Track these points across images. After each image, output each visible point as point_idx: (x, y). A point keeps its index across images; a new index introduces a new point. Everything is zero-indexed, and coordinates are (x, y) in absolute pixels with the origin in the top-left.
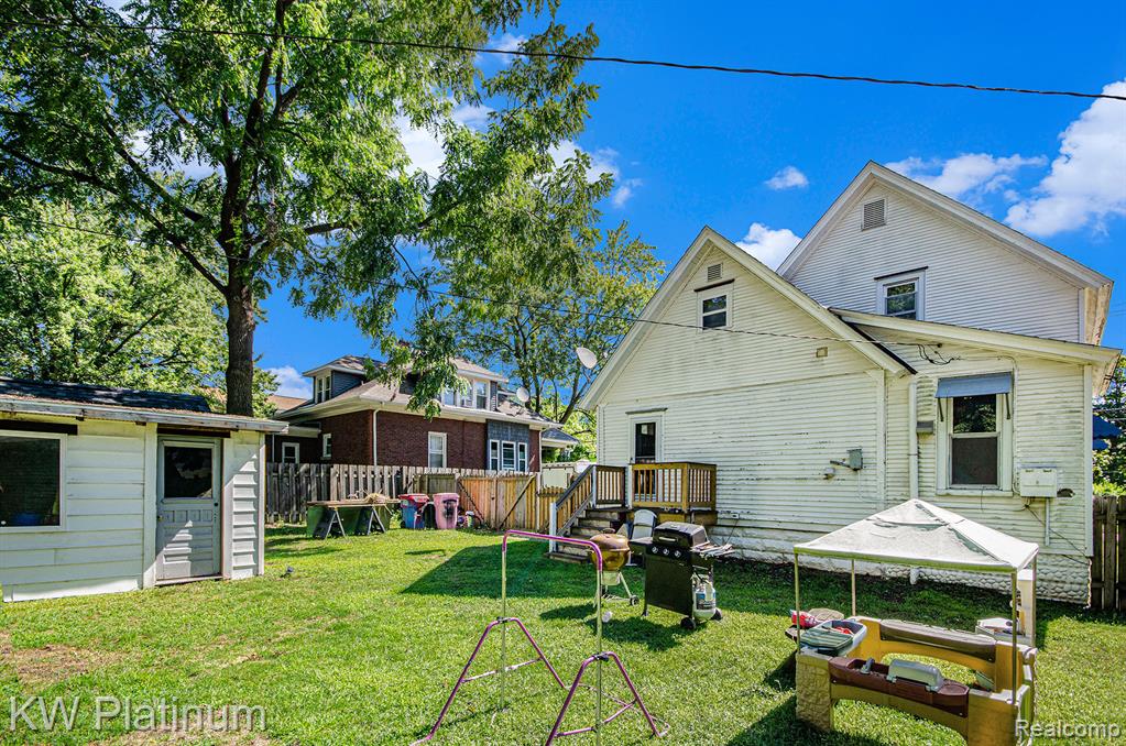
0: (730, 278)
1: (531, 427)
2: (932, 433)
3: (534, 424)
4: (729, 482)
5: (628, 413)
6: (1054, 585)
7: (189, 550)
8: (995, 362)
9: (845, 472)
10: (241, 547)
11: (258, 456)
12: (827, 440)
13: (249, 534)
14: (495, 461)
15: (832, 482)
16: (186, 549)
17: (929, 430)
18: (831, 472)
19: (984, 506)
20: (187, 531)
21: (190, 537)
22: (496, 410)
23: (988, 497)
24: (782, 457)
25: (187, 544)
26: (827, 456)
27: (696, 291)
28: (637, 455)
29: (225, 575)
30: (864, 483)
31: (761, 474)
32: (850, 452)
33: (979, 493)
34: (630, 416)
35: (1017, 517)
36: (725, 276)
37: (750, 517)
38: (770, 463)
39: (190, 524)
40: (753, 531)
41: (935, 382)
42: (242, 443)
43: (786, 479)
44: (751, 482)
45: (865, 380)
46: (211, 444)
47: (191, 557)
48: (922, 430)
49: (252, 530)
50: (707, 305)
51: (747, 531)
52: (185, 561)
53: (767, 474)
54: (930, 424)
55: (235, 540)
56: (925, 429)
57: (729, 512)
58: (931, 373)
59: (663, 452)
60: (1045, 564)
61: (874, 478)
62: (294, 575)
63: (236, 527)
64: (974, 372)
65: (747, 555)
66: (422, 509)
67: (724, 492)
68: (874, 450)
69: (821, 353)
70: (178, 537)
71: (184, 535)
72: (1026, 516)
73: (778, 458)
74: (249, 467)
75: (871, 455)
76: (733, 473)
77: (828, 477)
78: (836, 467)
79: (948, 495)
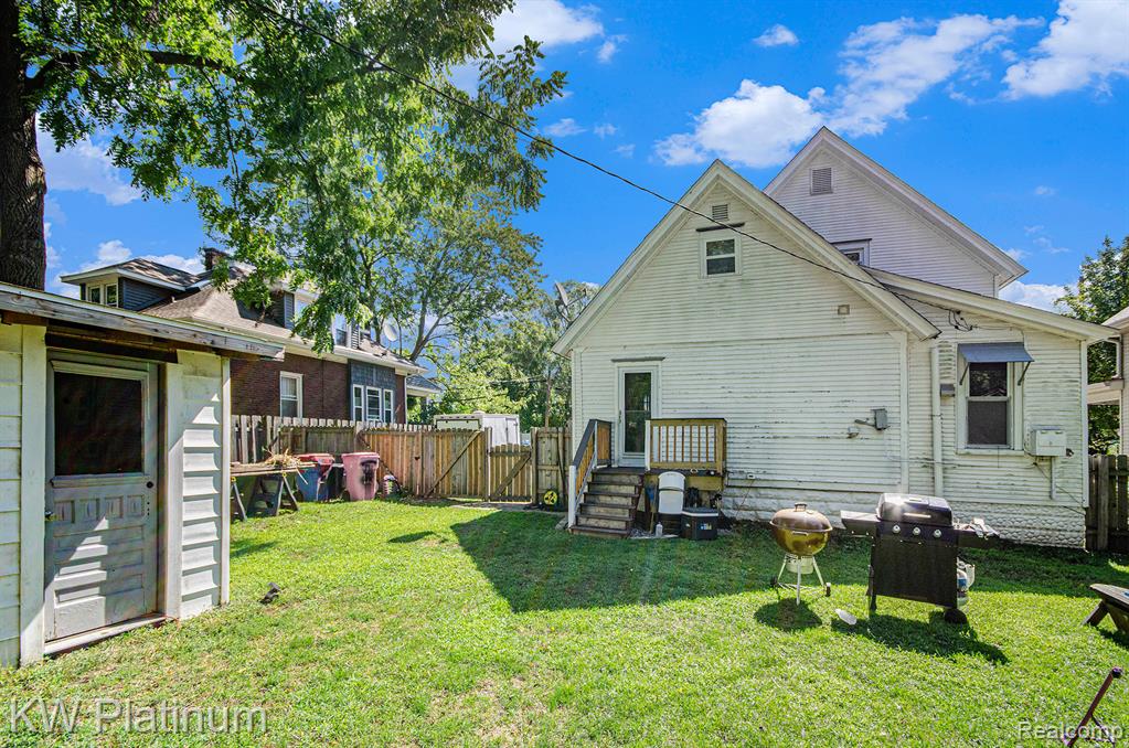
0: (739, 221)
1: (397, 372)
2: (954, 395)
3: (402, 368)
4: (743, 440)
5: (614, 361)
6: (1057, 533)
7: (102, 575)
8: (1006, 332)
9: (867, 432)
10: (196, 560)
11: (221, 397)
12: (851, 399)
13: (207, 534)
14: (359, 411)
15: (855, 441)
16: (96, 573)
17: (951, 393)
18: (856, 431)
19: (1000, 464)
20: (99, 539)
21: (103, 550)
22: (358, 348)
23: (1003, 456)
24: (800, 415)
25: (98, 564)
26: (850, 415)
27: (699, 230)
28: (626, 409)
29: (169, 614)
30: (888, 442)
31: (778, 432)
32: (875, 411)
33: (995, 452)
34: (617, 364)
35: (1029, 474)
36: (732, 220)
37: (766, 477)
38: (789, 421)
39: (104, 525)
40: (769, 492)
41: (954, 348)
42: (195, 373)
43: (806, 437)
44: (770, 441)
45: (886, 341)
46: (142, 373)
47: (105, 588)
48: (944, 392)
49: (212, 527)
50: (711, 248)
51: (762, 491)
52: (94, 598)
53: (785, 432)
54: (951, 387)
55: (185, 548)
56: (947, 391)
57: (741, 472)
58: (952, 338)
59: (660, 406)
60: (1050, 515)
61: (898, 437)
62: (283, 596)
63: (186, 524)
64: (989, 340)
65: (763, 517)
66: (327, 474)
67: (736, 451)
68: (898, 412)
69: (843, 310)
70: (82, 551)
71: (92, 547)
72: (1035, 473)
73: (796, 415)
74: (206, 416)
75: (895, 415)
76: (748, 431)
77: (851, 436)
78: (860, 426)
79: (968, 454)
